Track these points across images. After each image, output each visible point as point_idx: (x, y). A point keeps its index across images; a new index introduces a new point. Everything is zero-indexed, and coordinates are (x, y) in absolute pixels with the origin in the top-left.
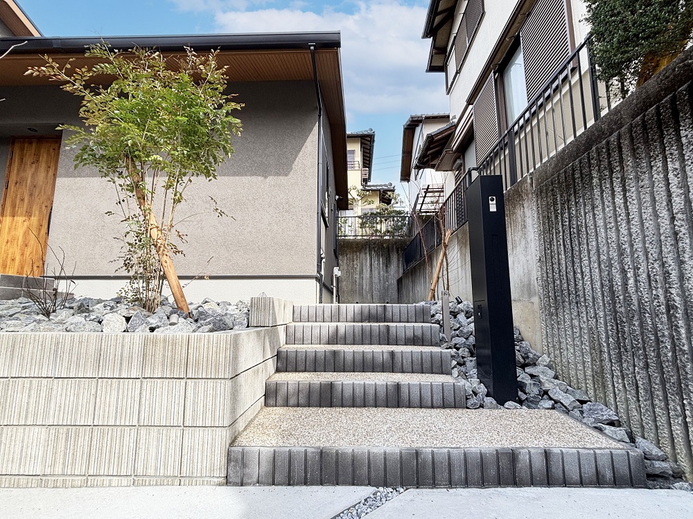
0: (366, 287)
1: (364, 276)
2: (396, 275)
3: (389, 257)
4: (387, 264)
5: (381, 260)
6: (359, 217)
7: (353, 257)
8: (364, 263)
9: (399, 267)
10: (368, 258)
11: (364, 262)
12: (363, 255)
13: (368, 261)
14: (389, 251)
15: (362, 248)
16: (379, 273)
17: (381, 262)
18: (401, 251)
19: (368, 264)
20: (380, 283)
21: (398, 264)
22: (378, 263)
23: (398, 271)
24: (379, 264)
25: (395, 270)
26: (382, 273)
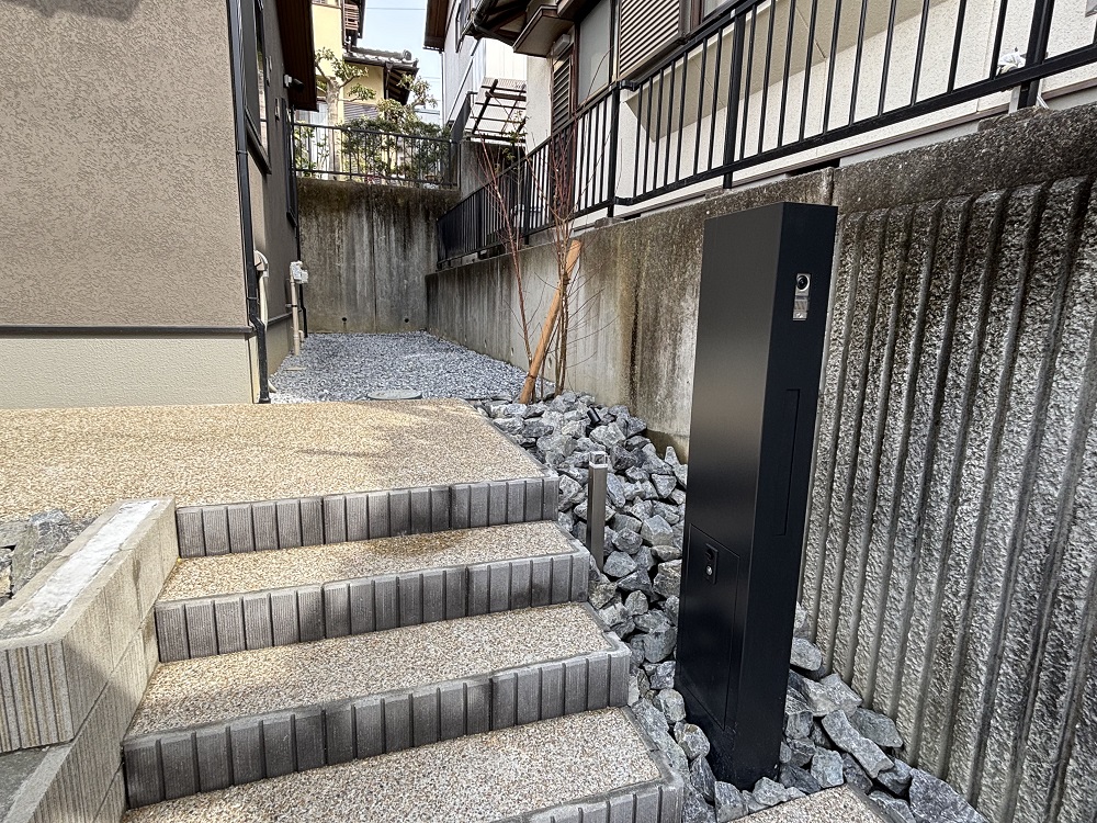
0: (362, 287)
1: (358, 265)
2: (423, 267)
3: (410, 227)
4: (406, 241)
5: (393, 232)
6: (343, 129)
7: (332, 221)
8: (357, 238)
9: (429, 250)
10: (366, 227)
11: (356, 234)
12: (352, 219)
13: (366, 233)
14: (408, 215)
15: (352, 202)
16: (389, 260)
17: (393, 238)
18: (434, 216)
19: (366, 239)
20: (391, 281)
21: (428, 243)
22: (386, 238)
23: (428, 257)
24: (388, 241)
25: (422, 255)
26: (394, 260)
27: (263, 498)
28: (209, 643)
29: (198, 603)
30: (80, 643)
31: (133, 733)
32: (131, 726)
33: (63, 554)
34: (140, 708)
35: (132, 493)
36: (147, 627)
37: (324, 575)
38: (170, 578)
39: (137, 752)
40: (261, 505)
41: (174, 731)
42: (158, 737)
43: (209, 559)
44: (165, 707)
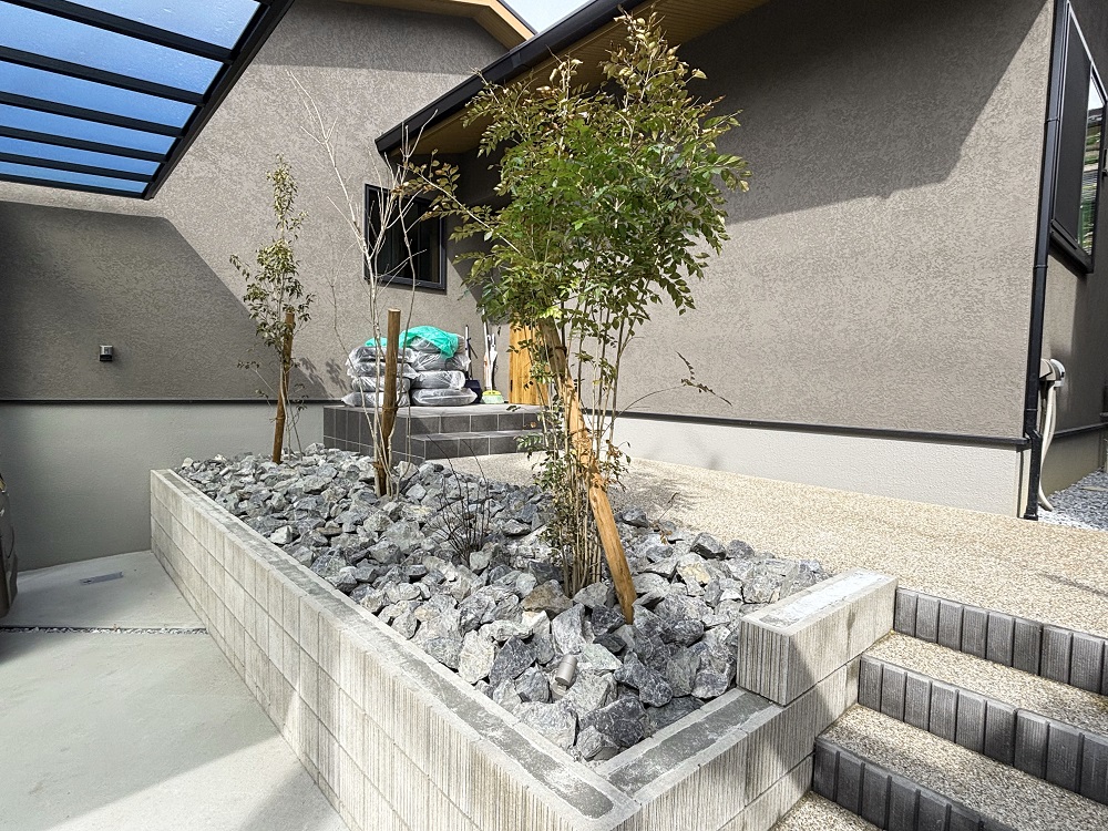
27: (980, 604)
28: (897, 708)
29: (894, 669)
30: (801, 646)
31: (825, 737)
32: (824, 732)
33: (809, 589)
34: (834, 724)
35: (870, 565)
36: (852, 668)
37: (1023, 701)
38: (879, 641)
39: (823, 750)
40: (973, 609)
41: (851, 752)
42: (840, 750)
43: (917, 641)
44: (850, 733)
